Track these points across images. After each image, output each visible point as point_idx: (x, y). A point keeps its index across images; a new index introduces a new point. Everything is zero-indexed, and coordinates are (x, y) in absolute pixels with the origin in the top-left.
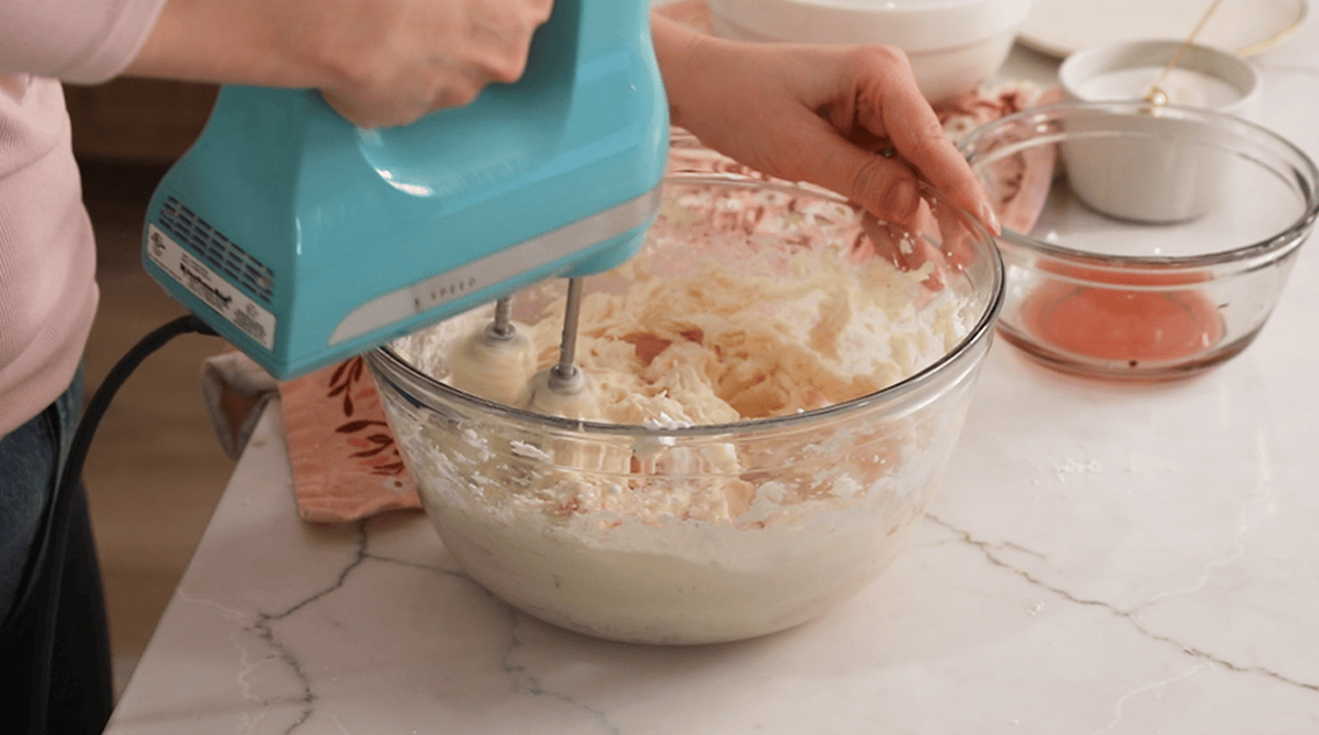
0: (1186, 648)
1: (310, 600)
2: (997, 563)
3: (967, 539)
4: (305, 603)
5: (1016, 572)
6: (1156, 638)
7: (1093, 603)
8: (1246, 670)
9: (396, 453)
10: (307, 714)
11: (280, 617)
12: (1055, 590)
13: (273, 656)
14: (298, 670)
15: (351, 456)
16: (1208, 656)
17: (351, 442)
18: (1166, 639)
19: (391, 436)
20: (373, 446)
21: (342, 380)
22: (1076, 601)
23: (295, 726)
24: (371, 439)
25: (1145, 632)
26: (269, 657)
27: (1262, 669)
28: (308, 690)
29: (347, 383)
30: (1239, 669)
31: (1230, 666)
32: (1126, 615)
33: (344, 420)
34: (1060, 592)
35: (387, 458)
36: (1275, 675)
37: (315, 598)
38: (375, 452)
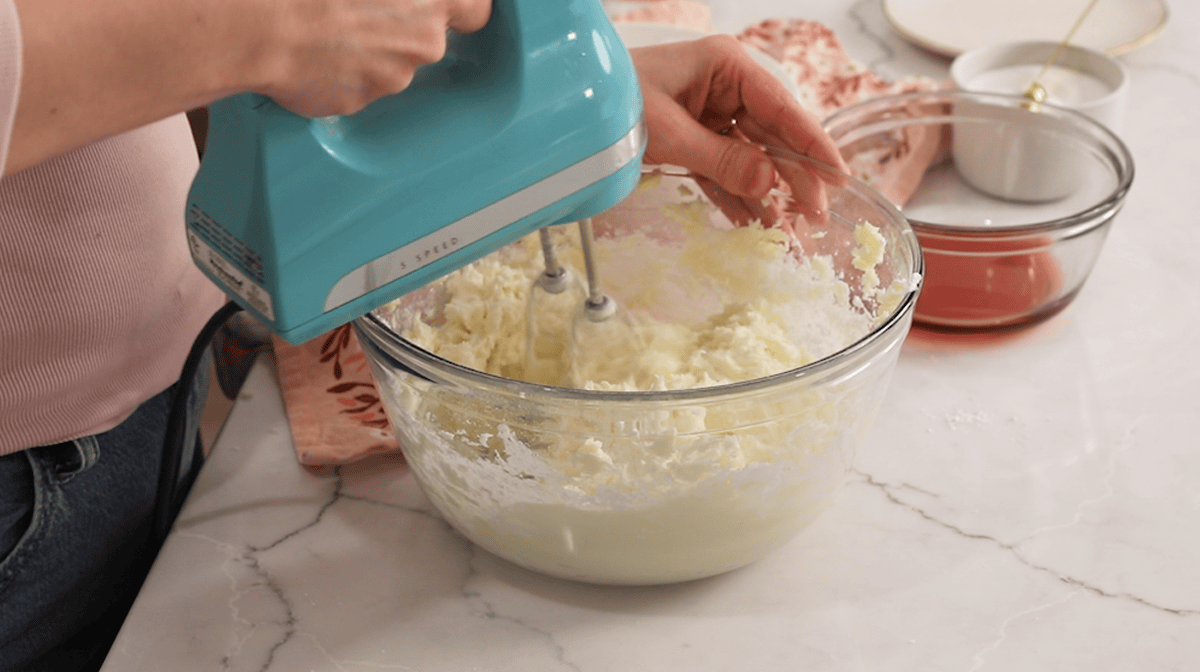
0: (1062, 577)
1: (292, 534)
2: (895, 501)
3: (870, 480)
4: (287, 537)
5: (913, 509)
6: (1036, 568)
7: (980, 537)
8: (1114, 596)
9: (382, 411)
10: (289, 635)
11: (265, 549)
12: (947, 526)
13: (259, 584)
14: (281, 596)
15: (341, 412)
16: (1082, 584)
17: (341, 401)
18: (1044, 569)
19: (376, 396)
20: (360, 405)
21: (332, 348)
22: (965, 535)
23: (277, 645)
24: (358, 398)
25: (1026, 563)
26: (255, 585)
27: (1129, 595)
28: (290, 614)
29: (337, 351)
30: (1108, 595)
31: (1101, 593)
32: (1010, 547)
33: (334, 382)
34: (951, 527)
35: (373, 415)
36: (1140, 600)
37: (297, 532)
38: (362, 410)
